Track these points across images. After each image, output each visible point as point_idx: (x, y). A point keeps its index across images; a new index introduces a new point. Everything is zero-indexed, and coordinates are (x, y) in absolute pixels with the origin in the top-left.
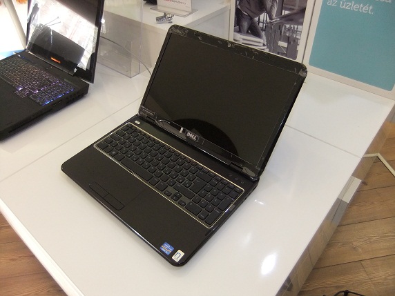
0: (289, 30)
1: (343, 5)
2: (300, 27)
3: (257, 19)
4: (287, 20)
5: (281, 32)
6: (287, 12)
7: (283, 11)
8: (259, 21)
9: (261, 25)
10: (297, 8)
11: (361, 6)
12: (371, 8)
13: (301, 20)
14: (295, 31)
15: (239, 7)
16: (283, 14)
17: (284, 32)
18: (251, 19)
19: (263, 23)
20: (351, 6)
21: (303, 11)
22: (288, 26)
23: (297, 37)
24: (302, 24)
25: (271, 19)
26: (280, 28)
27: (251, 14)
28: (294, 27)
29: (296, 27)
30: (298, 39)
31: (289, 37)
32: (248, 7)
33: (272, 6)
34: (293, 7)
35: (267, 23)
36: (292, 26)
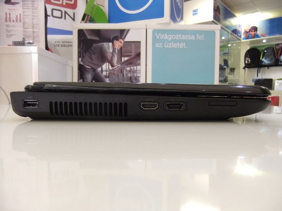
0: (130, 71)
1: (166, 46)
2: (138, 67)
3: (100, 69)
4: (127, 65)
5: (123, 74)
6: (126, 59)
7: (123, 58)
8: (102, 71)
9: (104, 73)
10: (133, 54)
11: (178, 44)
12: (184, 44)
13: (138, 62)
14: (134, 72)
15: (81, 63)
16: (123, 60)
17: (126, 74)
18: (94, 70)
19: (106, 71)
20: (172, 45)
21: (139, 55)
22: (128, 69)
23: (138, 75)
24: (139, 64)
25: (112, 66)
26: (122, 72)
27: (94, 66)
28: (134, 69)
29: (135, 67)
30: (139, 77)
31: (131, 77)
32: (91, 61)
33: (113, 56)
34: (130, 54)
35: (110, 70)
36: (132, 68)
